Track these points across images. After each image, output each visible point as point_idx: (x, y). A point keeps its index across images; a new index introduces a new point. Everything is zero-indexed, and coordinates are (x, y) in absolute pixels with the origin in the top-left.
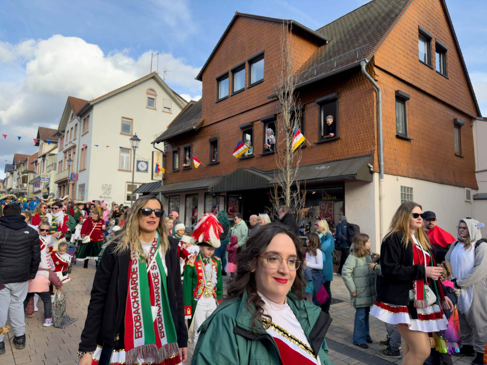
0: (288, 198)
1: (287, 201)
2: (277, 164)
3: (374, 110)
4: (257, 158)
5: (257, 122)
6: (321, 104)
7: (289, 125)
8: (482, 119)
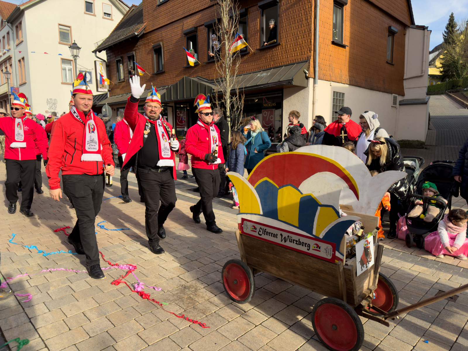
0: (228, 101)
1: (227, 104)
2: (217, 68)
3: (311, 15)
4: (202, 66)
5: (201, 27)
6: (264, 8)
7: (228, 27)
8: (415, 27)
